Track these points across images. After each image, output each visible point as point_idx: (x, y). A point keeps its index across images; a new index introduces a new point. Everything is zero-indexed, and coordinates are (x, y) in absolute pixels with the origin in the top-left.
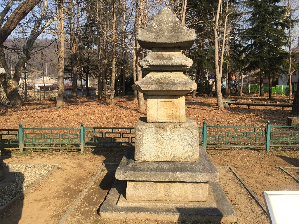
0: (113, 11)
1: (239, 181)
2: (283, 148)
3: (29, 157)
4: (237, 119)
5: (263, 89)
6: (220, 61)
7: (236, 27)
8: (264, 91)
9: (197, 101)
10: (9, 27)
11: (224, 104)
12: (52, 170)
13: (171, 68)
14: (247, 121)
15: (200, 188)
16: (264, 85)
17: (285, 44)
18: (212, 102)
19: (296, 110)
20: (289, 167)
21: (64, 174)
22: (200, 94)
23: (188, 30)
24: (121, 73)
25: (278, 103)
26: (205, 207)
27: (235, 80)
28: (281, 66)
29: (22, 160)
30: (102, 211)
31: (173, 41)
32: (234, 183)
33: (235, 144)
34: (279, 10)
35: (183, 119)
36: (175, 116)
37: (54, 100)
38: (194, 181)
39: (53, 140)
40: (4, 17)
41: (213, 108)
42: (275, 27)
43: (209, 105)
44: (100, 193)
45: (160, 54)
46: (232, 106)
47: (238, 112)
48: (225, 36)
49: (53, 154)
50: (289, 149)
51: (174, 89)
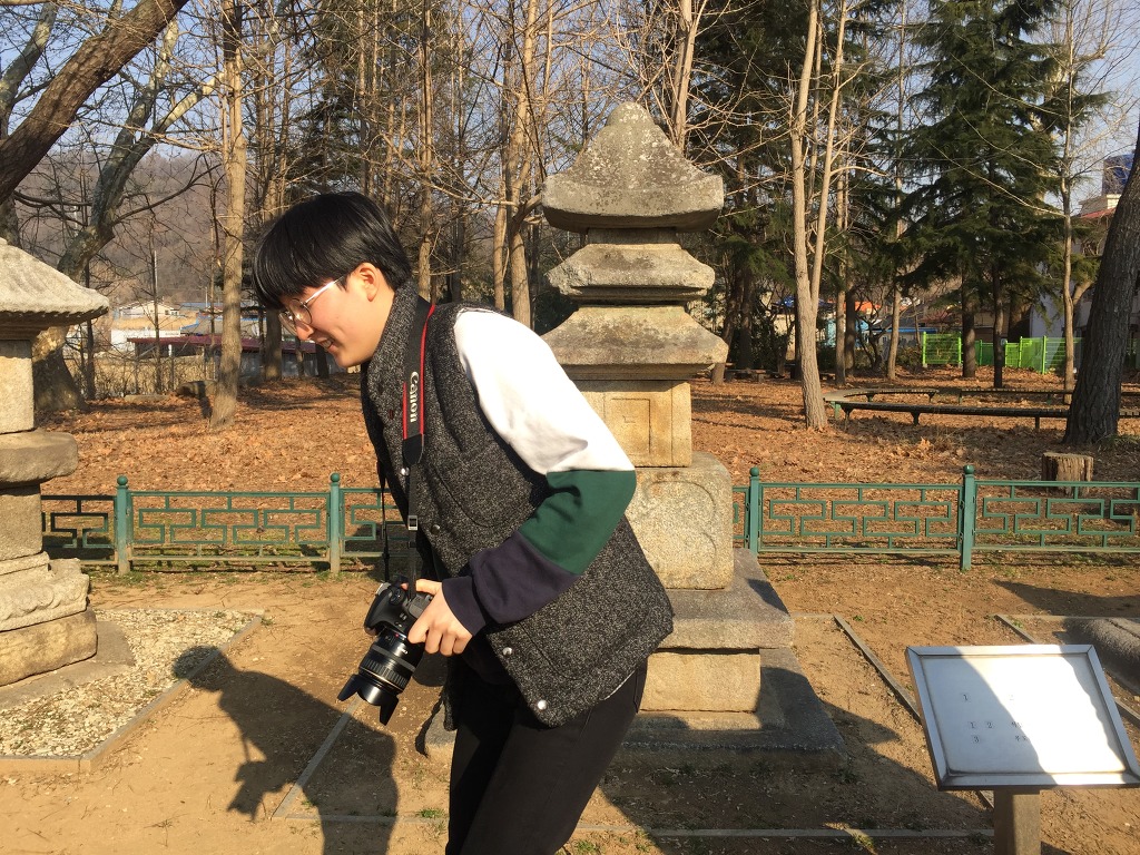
0: (425, 65)
1: (862, 657)
2: (1021, 556)
3: (153, 591)
4: (869, 462)
5: (972, 354)
6: (812, 248)
7: (874, 124)
8: (977, 358)
9: (729, 396)
10: (44, 127)
11: (826, 407)
12: (246, 628)
13: (646, 295)
14: (906, 468)
15: (736, 669)
16: (976, 338)
17: (1053, 186)
18: (784, 402)
19: (1082, 428)
20: (1030, 617)
21: (288, 641)
22: (743, 372)
23: (700, 177)
24: (444, 291)
25: (1025, 404)
26: (750, 727)
27: (872, 316)
28: (1039, 268)
29: (131, 599)
30: (435, 741)
31: (655, 210)
32: (845, 664)
33: (858, 545)
34: (1034, 58)
35: (684, 456)
36: (660, 443)
37: (196, 395)
38: (718, 645)
39: (235, 534)
40: (19, 84)
41: (788, 424)
42: (1017, 122)
43: (773, 412)
44: (416, 695)
45: (613, 251)
46: (856, 414)
47: (875, 436)
48: (829, 162)
49: (237, 581)
50: (1040, 562)
51: (657, 361)
